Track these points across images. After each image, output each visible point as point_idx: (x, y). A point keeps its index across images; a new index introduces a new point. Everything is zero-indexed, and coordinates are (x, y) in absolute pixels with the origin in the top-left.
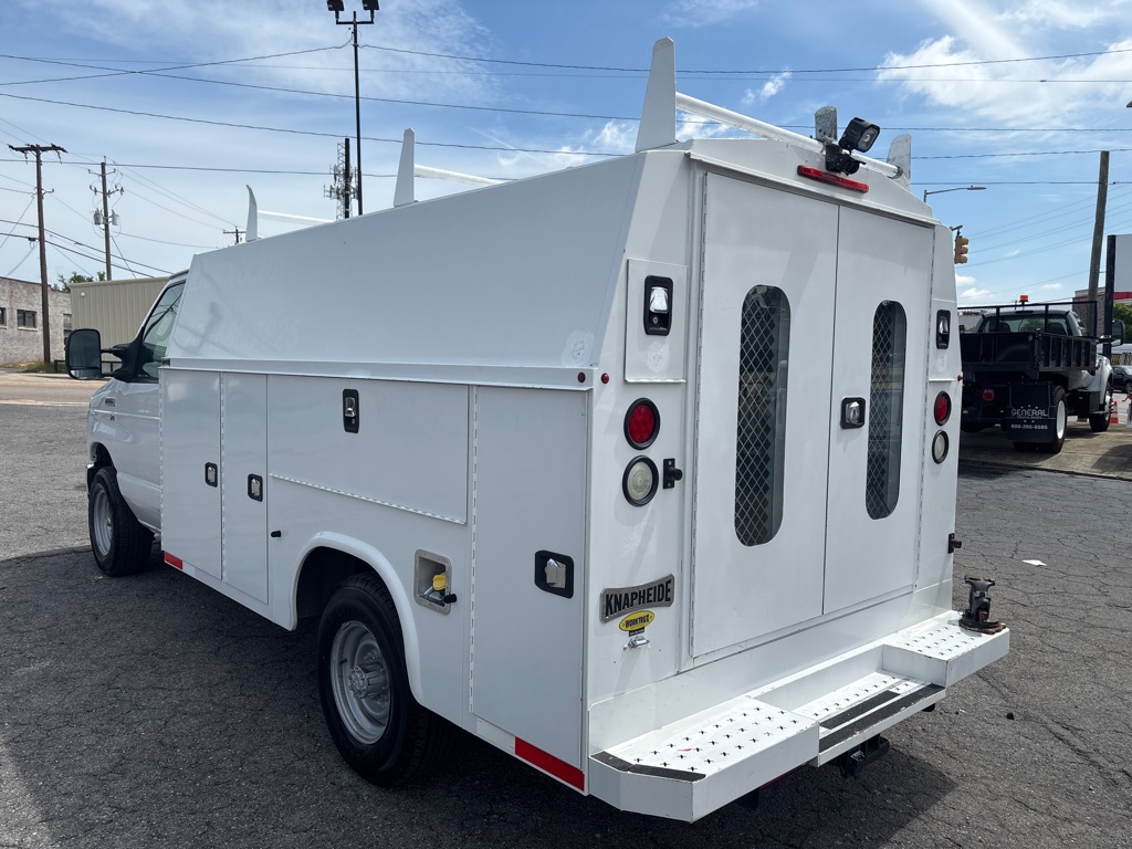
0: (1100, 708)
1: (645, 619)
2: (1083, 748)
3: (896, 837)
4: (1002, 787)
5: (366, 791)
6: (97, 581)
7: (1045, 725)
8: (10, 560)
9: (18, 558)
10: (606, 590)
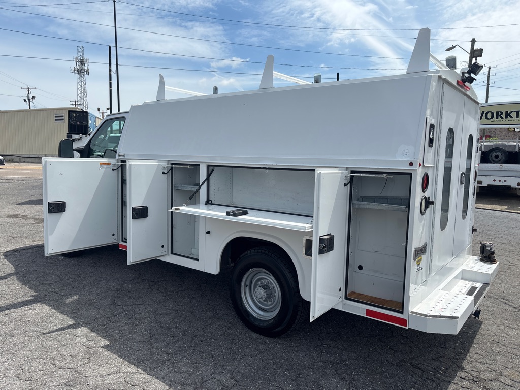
0: (512, 292)
1: (421, 260)
2: (515, 306)
3: (475, 341)
4: (498, 321)
5: (267, 340)
6: (62, 260)
7: (497, 299)
8: (8, 252)
9: (12, 251)
10: (416, 248)
